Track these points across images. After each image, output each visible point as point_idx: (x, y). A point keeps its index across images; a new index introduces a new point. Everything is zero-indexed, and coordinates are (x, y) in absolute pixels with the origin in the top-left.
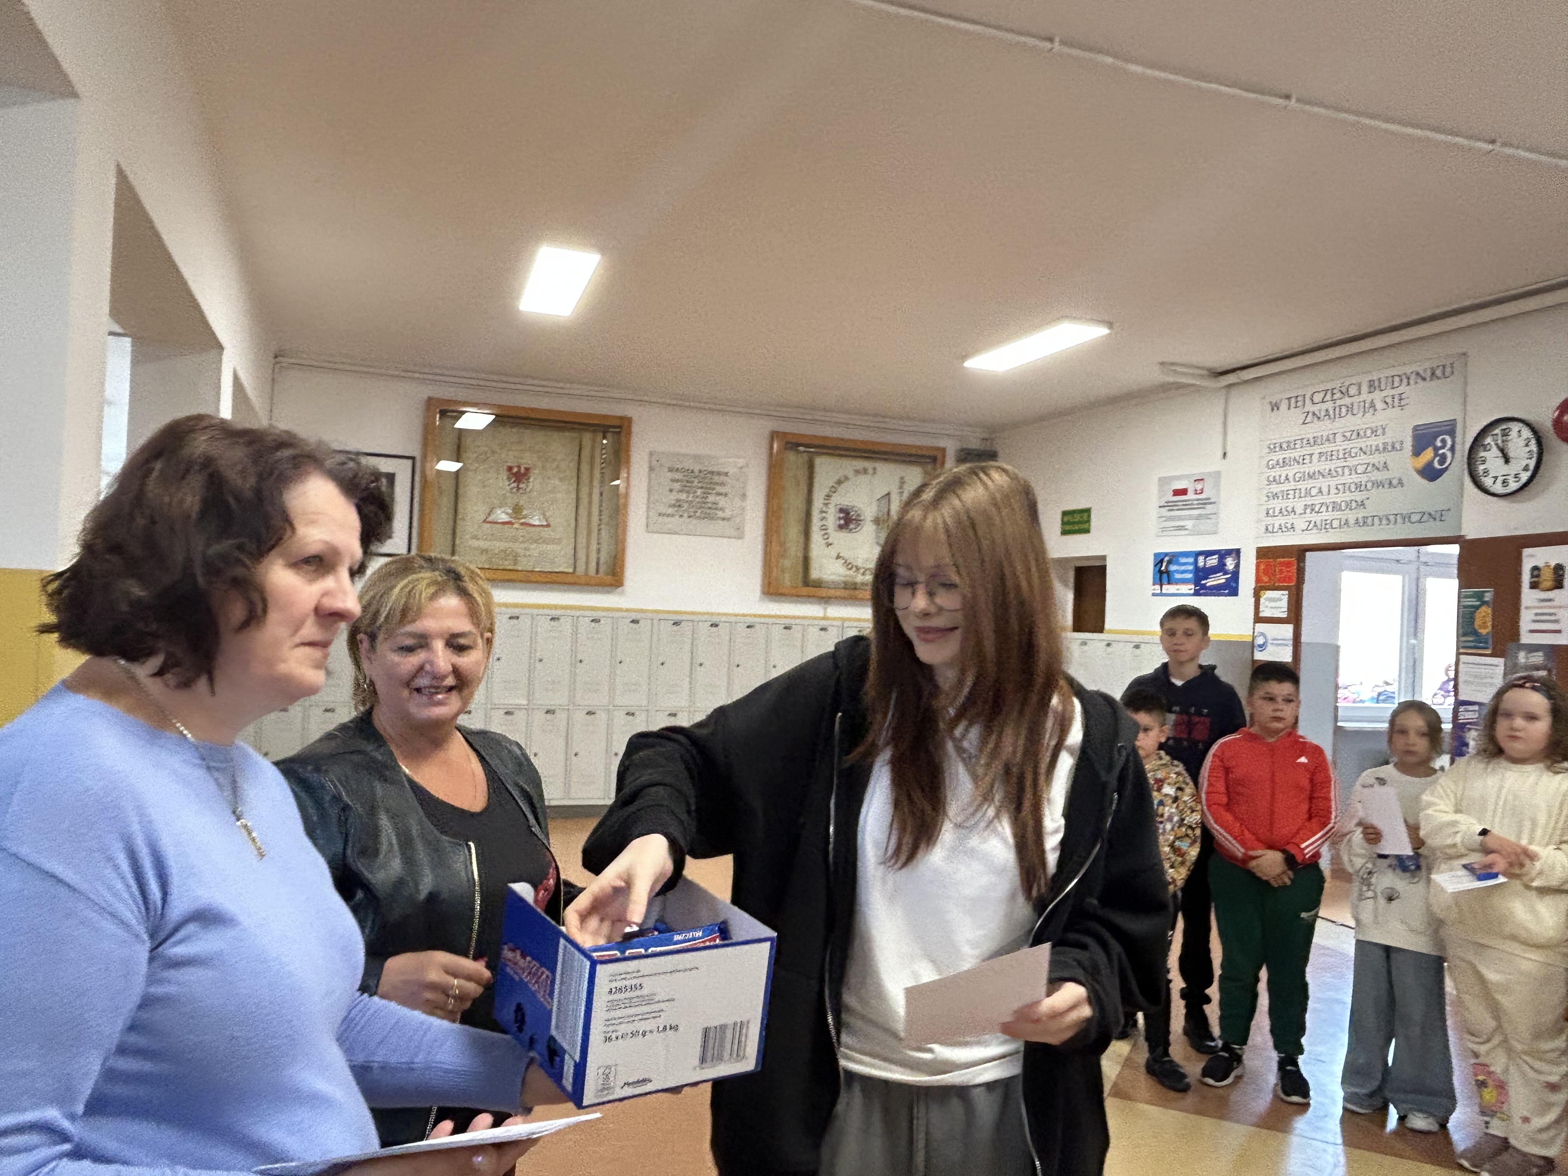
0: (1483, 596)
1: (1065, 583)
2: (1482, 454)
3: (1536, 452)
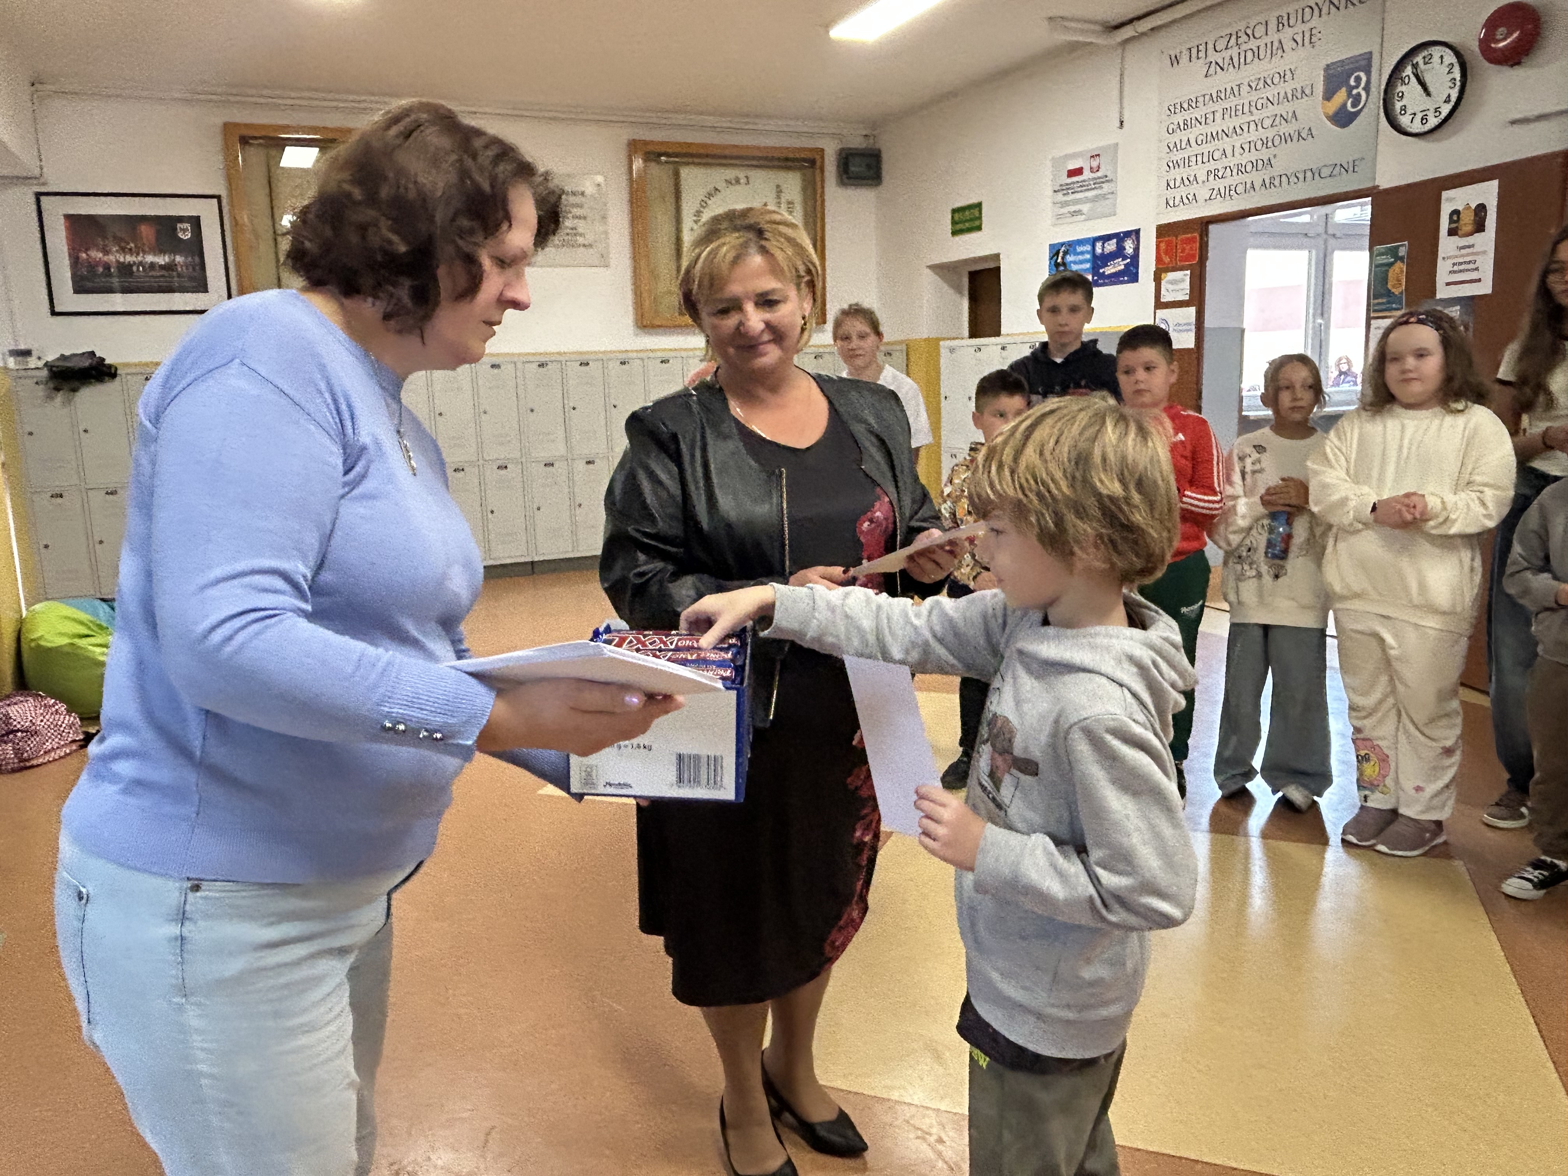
0: (1397, 252)
1: (958, 289)
2: (1400, 88)
3: (1458, 78)
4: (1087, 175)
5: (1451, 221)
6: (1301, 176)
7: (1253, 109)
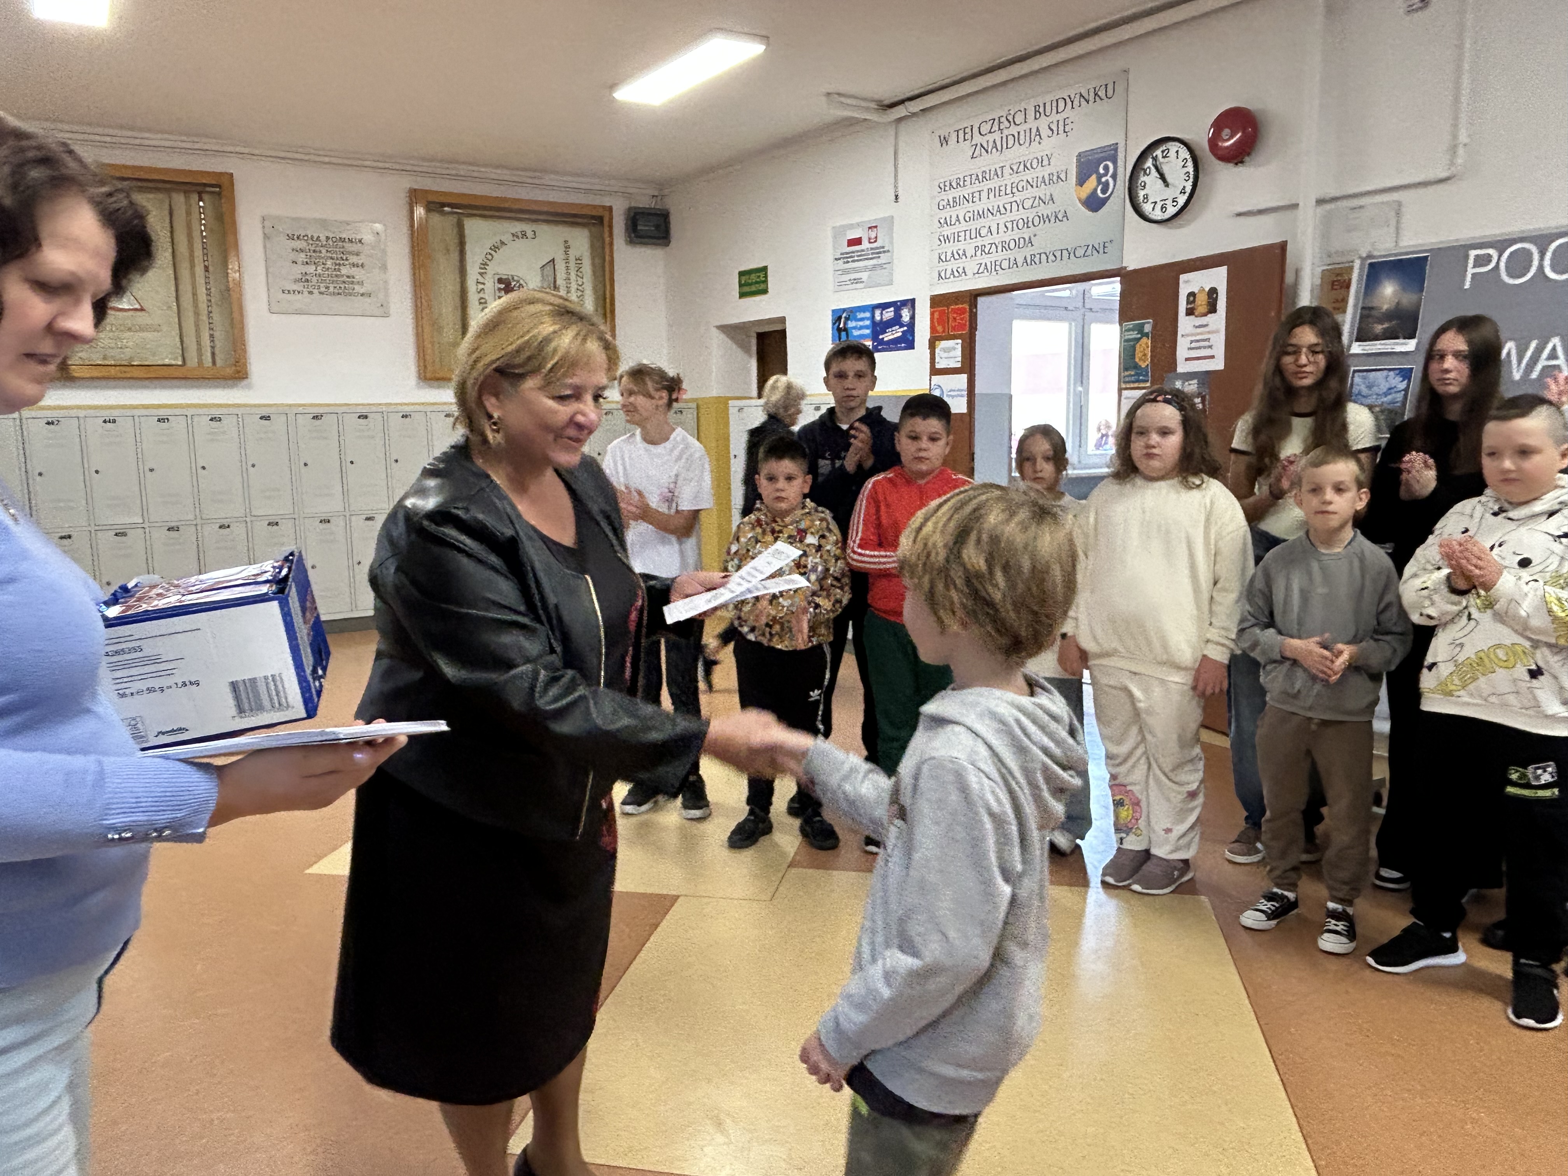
0: (1143, 329)
1: (747, 350)
2: (1143, 178)
3: (1192, 173)
4: (865, 245)
5: (1188, 302)
6: (1058, 254)
7: (1015, 190)
